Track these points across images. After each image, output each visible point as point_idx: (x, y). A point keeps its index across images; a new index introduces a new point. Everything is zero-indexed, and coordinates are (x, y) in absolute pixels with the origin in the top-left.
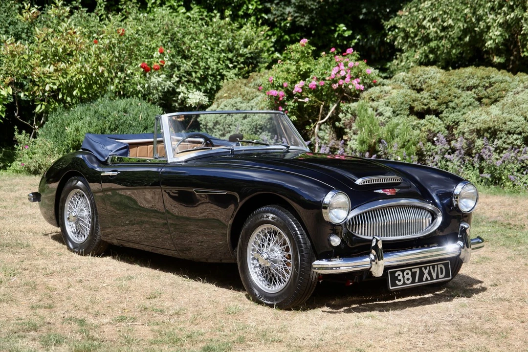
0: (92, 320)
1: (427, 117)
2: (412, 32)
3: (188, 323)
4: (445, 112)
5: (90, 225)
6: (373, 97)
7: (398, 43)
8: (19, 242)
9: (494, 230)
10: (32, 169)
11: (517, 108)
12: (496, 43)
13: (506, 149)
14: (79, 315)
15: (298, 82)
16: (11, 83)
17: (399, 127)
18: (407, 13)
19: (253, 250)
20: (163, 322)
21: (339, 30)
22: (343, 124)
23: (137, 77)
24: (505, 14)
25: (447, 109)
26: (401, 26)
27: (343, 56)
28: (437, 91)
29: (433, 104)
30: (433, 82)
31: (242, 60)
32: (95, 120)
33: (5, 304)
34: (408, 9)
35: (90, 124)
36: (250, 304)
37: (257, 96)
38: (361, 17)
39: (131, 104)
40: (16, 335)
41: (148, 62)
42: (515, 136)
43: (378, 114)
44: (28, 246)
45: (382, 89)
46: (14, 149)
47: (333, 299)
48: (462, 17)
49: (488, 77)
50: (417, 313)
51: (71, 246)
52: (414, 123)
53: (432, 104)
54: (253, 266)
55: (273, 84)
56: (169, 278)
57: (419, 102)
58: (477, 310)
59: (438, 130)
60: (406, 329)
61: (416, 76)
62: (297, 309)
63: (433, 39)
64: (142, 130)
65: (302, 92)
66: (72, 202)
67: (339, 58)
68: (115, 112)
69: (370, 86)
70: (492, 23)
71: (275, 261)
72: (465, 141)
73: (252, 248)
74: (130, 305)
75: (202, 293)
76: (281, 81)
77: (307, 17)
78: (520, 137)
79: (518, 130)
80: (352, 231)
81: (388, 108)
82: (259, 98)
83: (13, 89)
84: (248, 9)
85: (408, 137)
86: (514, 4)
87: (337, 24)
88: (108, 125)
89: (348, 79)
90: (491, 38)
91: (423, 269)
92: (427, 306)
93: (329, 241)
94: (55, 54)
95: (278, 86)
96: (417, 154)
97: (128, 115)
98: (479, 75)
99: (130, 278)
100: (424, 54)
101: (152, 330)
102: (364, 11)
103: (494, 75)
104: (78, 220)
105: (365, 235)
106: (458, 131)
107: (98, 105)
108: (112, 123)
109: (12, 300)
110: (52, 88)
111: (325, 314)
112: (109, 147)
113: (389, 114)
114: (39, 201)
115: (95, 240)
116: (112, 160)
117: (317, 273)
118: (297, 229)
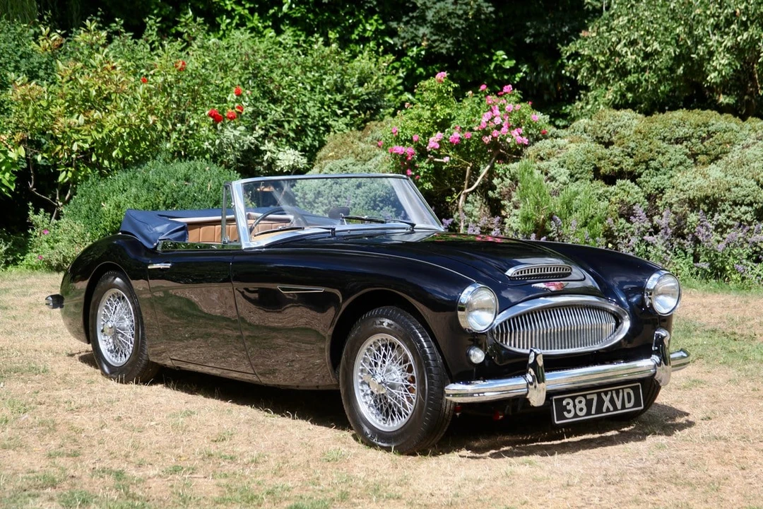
0: (134, 472)
1: (619, 182)
2: (602, 62)
3: (270, 475)
4: (644, 174)
5: (133, 339)
6: (542, 155)
7: (582, 77)
8: (34, 366)
9: (712, 342)
10: (54, 263)
11: (745, 168)
12: (722, 76)
13: (730, 227)
14: (116, 466)
15: (434, 134)
16: (22, 142)
17: (579, 197)
18: (594, 35)
19: (362, 371)
20: (234, 473)
21: (497, 59)
22: (500, 193)
23: (204, 130)
24: (734, 34)
25: (647, 171)
26: (586, 52)
27: (498, 96)
28: (632, 145)
29: (628, 164)
30: (627, 132)
31: (356, 104)
32: (144, 192)
33: (11, 452)
34: (595, 28)
35: (137, 198)
36: (358, 448)
37: (376, 155)
38: (528, 41)
39: (195, 169)
40: (26, 493)
41: (219, 107)
42: (744, 209)
43: (549, 179)
44: (45, 371)
45: (555, 143)
46: (28, 235)
47: (477, 439)
48: (672, 39)
49: (706, 125)
50: (595, 458)
51: (106, 369)
52: (601, 192)
53: (625, 164)
54: (362, 394)
55: (398, 137)
56: (245, 412)
57: (607, 160)
58: (680, 452)
59: (634, 201)
60: (576, 480)
61: (603, 124)
62: (424, 453)
63: (633, 70)
64: (211, 205)
65: (440, 148)
66: (107, 308)
67: (492, 98)
68: (173, 181)
69: (538, 139)
70: (717, 47)
71: (393, 386)
72: (673, 216)
73: (361, 367)
74: (189, 450)
75: (291, 434)
76: (409, 133)
77: (449, 41)
78: (750, 209)
79: (747, 200)
80: (502, 341)
81: (562, 170)
82: (379, 158)
83: (25, 149)
84: (365, 30)
85: (592, 212)
86: (748, 19)
87: (493, 51)
88: (162, 198)
89: (505, 129)
90: (715, 69)
91: (603, 394)
92: (609, 448)
93: (468, 355)
94: (86, 99)
95: (406, 140)
96: (605, 236)
97: (190, 184)
98: (692, 121)
99: (189, 414)
100: (619, 93)
101: (218, 485)
102: (532, 31)
103: (714, 122)
104: (116, 333)
105: (519, 347)
106: (663, 202)
107: (148, 171)
108: (167, 196)
109: (21, 446)
110: (82, 148)
111: (464, 460)
112: (159, 229)
113: (564, 178)
114: (62, 307)
115: (141, 361)
116: (164, 246)
117: (451, 401)
118: (423, 340)
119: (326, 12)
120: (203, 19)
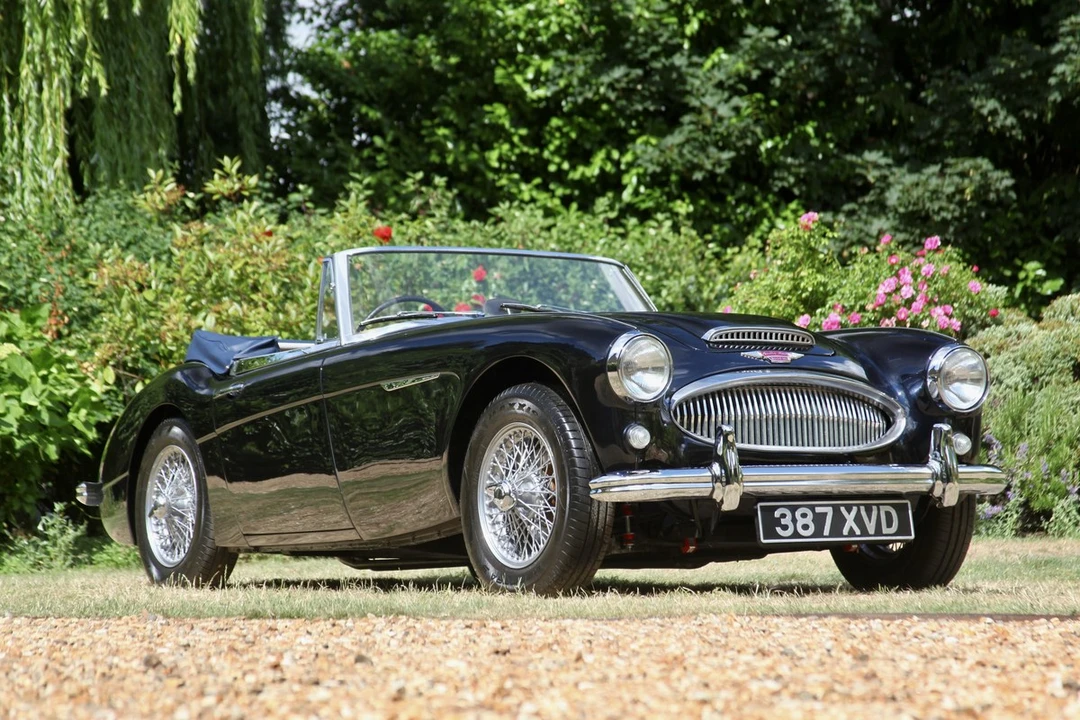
5: (194, 520)
6: (987, 350)
21: (1026, 278)
45: (1011, 331)
51: (154, 571)
54: (490, 521)
66: (162, 481)
69: (984, 326)
71: (528, 500)
73: (488, 482)
80: (682, 424)
87: (1018, 262)
89: (918, 304)
91: (843, 509)
112: (236, 348)
115: (204, 549)
116: (240, 367)
117: (599, 502)
118: (564, 420)
119: (702, 198)
120: (445, 179)
